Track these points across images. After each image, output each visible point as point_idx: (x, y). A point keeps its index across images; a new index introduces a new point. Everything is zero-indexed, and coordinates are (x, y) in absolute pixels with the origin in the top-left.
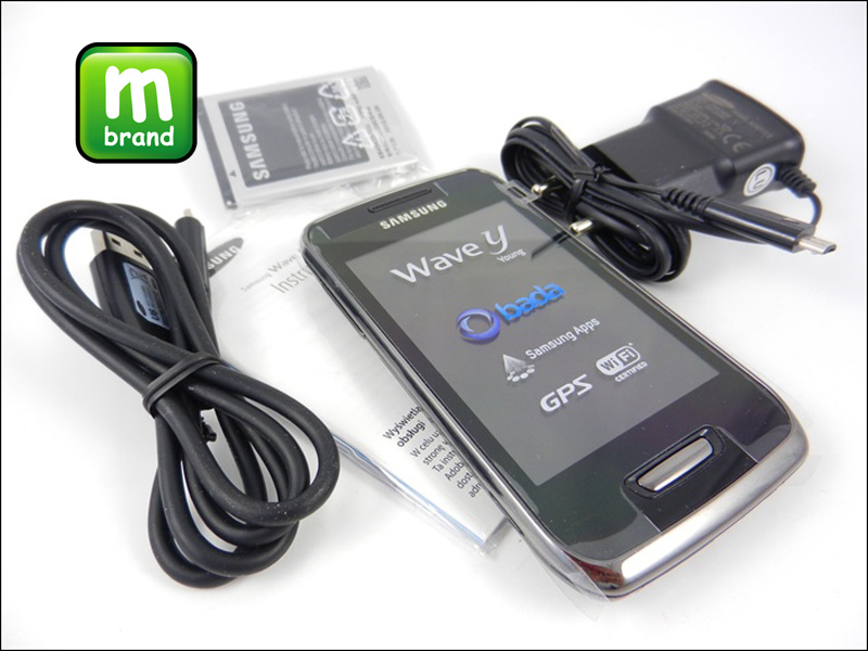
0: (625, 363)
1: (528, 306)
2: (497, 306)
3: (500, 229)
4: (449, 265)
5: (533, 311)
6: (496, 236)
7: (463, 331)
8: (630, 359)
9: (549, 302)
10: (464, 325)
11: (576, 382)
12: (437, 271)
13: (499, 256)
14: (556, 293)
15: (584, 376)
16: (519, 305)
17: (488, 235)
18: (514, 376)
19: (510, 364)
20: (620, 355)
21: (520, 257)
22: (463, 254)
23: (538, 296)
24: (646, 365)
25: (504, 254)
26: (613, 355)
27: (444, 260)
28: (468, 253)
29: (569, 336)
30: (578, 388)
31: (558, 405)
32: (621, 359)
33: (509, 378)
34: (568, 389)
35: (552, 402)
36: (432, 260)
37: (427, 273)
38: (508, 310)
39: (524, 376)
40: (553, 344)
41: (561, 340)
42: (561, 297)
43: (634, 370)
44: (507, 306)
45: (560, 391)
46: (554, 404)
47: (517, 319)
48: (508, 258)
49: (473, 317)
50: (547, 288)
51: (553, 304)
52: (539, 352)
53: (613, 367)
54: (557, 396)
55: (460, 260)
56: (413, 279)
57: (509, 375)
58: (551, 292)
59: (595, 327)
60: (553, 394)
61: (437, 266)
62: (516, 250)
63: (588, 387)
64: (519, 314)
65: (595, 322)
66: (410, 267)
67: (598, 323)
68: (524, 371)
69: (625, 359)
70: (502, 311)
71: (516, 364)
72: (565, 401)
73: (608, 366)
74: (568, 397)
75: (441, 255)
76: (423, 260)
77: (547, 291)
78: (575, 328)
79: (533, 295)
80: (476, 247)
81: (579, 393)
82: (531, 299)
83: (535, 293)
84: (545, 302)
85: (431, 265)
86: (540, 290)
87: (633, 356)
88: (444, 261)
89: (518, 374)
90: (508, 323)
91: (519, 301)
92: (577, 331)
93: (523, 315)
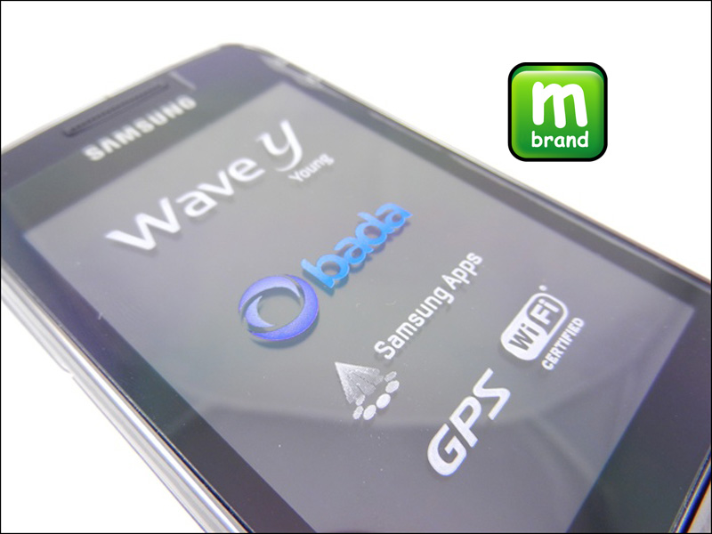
0: (548, 329)
1: (358, 252)
2: (306, 265)
3: (286, 127)
4: (211, 203)
5: (368, 258)
6: (280, 140)
7: (254, 330)
8: (554, 317)
9: (390, 238)
10: (254, 316)
11: (479, 390)
12: (193, 220)
13: (292, 172)
14: (396, 219)
15: (489, 373)
16: (341, 253)
17: (267, 140)
18: (365, 406)
19: (352, 382)
20: (534, 313)
21: (325, 168)
22: (234, 182)
23: (371, 230)
24: (581, 324)
25: (299, 167)
26: (521, 318)
27: (201, 197)
28: (239, 176)
29: (440, 295)
30: (488, 403)
31: (462, 454)
32: (539, 323)
33: (356, 415)
34: (469, 411)
35: (448, 449)
36: (181, 200)
37: (172, 226)
38: (325, 268)
39: (383, 401)
40: (417, 319)
41: (429, 306)
42: (407, 224)
43: (566, 338)
44: (323, 261)
45: (455, 419)
46: (454, 454)
47: (344, 282)
48: (306, 173)
49: (266, 294)
50: (379, 213)
51: (396, 239)
52: (397, 341)
53: (530, 341)
54: (453, 432)
55: (228, 190)
56: (148, 243)
57: (354, 406)
58: (389, 218)
59: (477, 268)
60: (445, 429)
61: (190, 211)
62: (317, 156)
63: (503, 394)
64: (345, 271)
65: (474, 259)
66: (143, 220)
67: (479, 260)
68: (381, 389)
69: (543, 318)
70: (315, 271)
71: (360, 376)
72: (472, 440)
73: (522, 340)
74: (473, 429)
75: (194, 188)
76: (166, 206)
77: (382, 218)
78: (446, 278)
79: (360, 230)
80: (250, 164)
81: (493, 415)
82: (359, 238)
83: (364, 226)
84: (382, 238)
85: (179, 210)
86: (372, 220)
87: (555, 310)
88: (200, 199)
89: (371, 400)
90: (330, 292)
91: (339, 247)
92: (450, 281)
93: (353, 270)
